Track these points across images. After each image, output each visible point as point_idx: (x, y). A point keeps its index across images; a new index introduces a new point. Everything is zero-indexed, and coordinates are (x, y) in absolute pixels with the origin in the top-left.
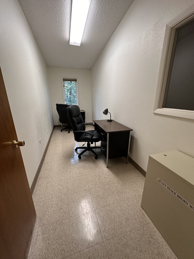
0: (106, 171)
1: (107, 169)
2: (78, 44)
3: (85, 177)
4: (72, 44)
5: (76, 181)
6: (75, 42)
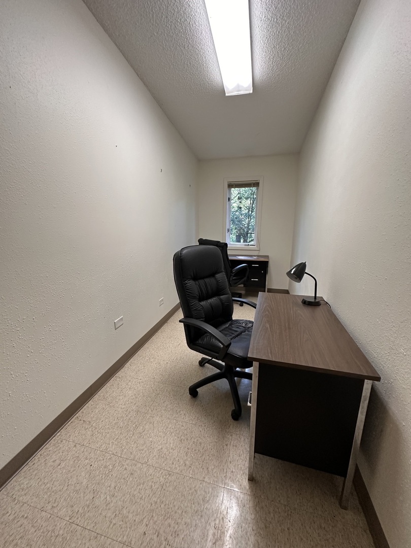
1: (246, 483)
2: (246, 90)
3: (163, 481)
4: (232, 92)
5: (131, 479)
6: (238, 86)
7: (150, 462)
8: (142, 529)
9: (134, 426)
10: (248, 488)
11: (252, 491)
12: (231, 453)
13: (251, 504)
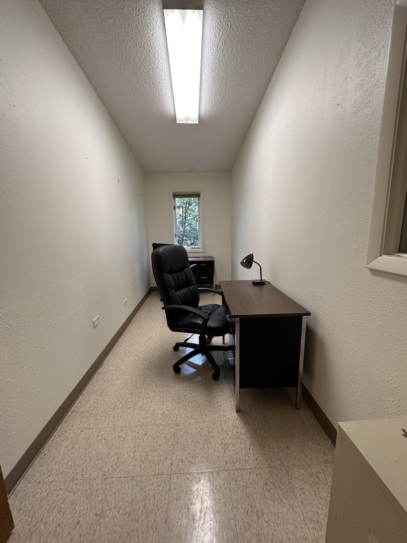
0: (231, 422)
1: (235, 414)
2: (193, 121)
3: (173, 431)
4: (182, 121)
5: (146, 437)
6: (187, 117)
7: (158, 423)
8: (169, 462)
9: (133, 403)
10: (237, 416)
11: (241, 417)
12: (219, 400)
13: (242, 424)
